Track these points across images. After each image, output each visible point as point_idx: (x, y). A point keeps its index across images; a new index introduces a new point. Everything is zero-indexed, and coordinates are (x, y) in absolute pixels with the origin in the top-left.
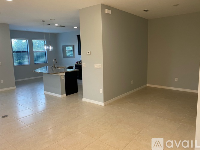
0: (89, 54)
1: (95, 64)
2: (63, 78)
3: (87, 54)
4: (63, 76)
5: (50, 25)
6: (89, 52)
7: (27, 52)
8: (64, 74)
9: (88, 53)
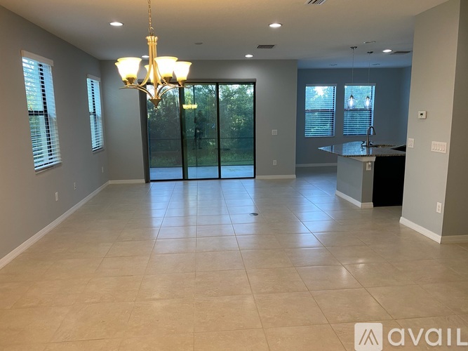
0: (424, 116)
1: (433, 142)
2: (370, 168)
3: (420, 117)
4: (370, 164)
5: (372, 52)
6: (424, 113)
7: (332, 111)
8: (374, 159)
9: (422, 114)
